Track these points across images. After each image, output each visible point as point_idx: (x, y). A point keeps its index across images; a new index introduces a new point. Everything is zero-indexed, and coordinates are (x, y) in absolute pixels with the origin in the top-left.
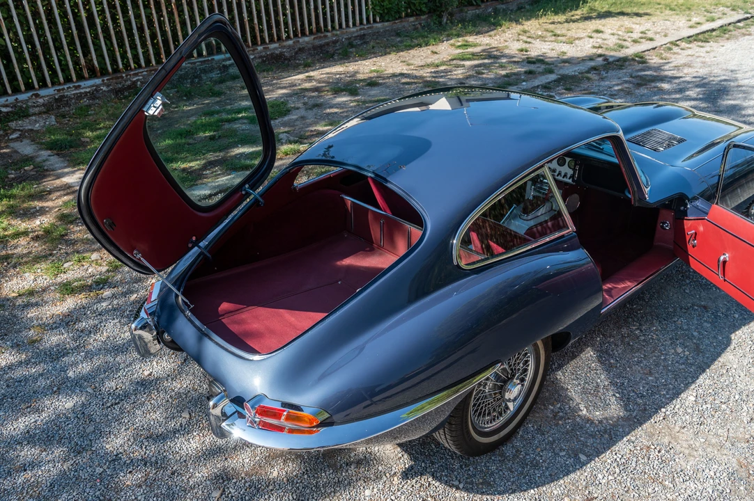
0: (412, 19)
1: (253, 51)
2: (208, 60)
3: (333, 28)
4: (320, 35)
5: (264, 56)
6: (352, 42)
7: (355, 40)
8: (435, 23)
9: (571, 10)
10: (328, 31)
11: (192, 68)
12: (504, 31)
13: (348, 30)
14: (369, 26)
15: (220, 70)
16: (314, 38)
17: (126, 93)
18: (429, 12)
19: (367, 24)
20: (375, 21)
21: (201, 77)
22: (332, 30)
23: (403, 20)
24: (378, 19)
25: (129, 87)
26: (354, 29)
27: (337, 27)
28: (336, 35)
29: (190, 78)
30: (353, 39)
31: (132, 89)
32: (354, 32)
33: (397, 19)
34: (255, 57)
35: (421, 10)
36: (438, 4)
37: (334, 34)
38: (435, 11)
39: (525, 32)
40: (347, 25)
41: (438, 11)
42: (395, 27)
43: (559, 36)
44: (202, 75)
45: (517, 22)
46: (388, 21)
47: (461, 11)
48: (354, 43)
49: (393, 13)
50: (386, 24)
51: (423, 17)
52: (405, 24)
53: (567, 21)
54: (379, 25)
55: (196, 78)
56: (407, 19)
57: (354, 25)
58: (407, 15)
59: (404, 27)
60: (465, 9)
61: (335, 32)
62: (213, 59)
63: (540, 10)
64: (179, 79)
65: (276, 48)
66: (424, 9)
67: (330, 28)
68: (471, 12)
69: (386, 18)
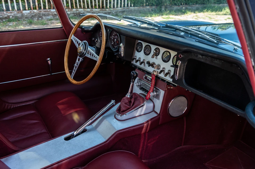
0: (148, 7)
1: (71, 10)
2: (48, 11)
3: (110, 7)
4: (103, 9)
5: (75, 13)
6: (118, 14)
7: (119, 13)
8: (158, 10)
9: (219, 12)
10: (107, 8)
11: (38, 13)
12: (188, 15)
13: (117, 9)
14: (128, 8)
15: (53, 16)
16: (100, 10)
17: (4, 20)
18: (157, 5)
19: (127, 7)
20: (131, 6)
21: (42, 17)
22: (109, 8)
23: (144, 7)
24: (132, 5)
25: (6, 18)
26: (120, 8)
27: (112, 7)
28: (111, 10)
29: (37, 17)
30: (118, 12)
31: (7, 18)
32: (119, 10)
33: (141, 6)
34: (71, 13)
35: (152, 4)
36: (160, 2)
37: (109, 10)
38: (159, 5)
39: (197, 16)
40: (117, 7)
41: (160, 5)
42: (140, 9)
43: (211, 18)
44: (43, 17)
45: (194, 13)
46: (137, 6)
47: (171, 7)
48: (119, 14)
49: (139, 3)
50: (136, 8)
51: (153, 7)
52: (145, 9)
53: (216, 14)
54: (132, 8)
55: (40, 17)
56: (146, 7)
57: (121, 7)
58: (146, 5)
59: (144, 10)
60: (173, 6)
61: (110, 9)
62: (50, 11)
63: (205, 10)
64: (31, 17)
65: (82, 11)
66: (154, 3)
67: (108, 7)
68: (175, 7)
69: (136, 5)
